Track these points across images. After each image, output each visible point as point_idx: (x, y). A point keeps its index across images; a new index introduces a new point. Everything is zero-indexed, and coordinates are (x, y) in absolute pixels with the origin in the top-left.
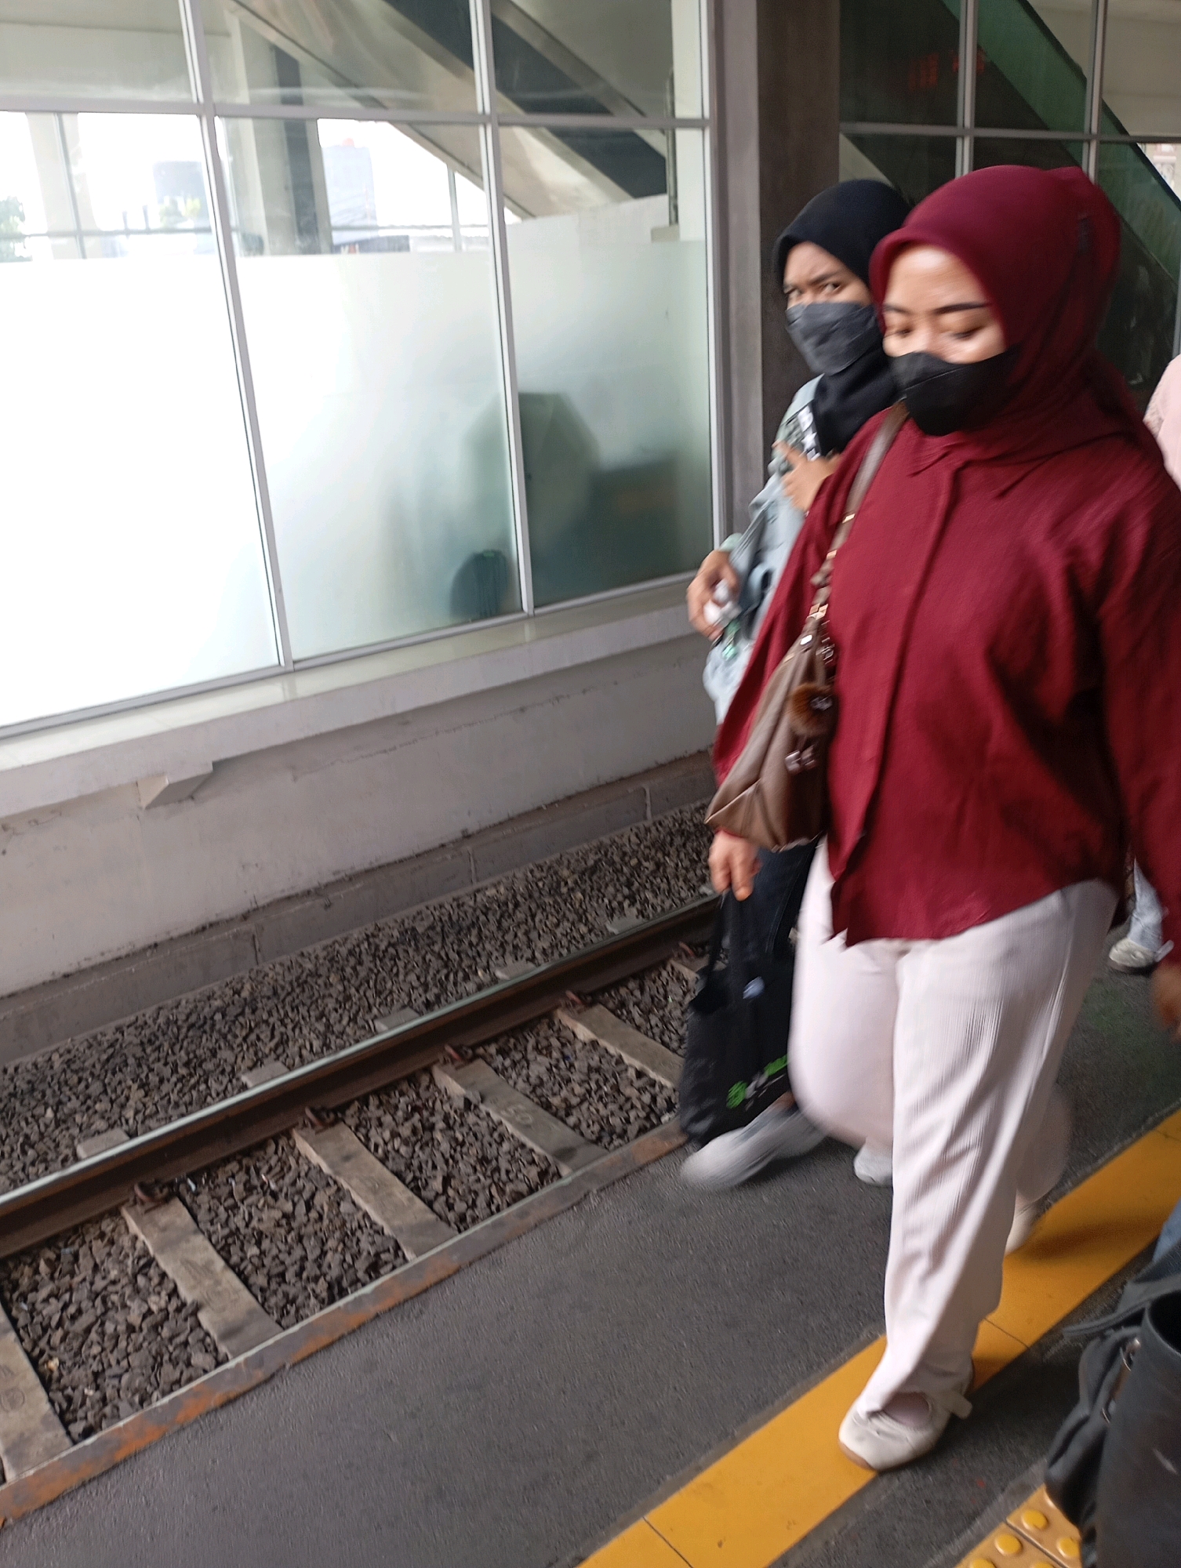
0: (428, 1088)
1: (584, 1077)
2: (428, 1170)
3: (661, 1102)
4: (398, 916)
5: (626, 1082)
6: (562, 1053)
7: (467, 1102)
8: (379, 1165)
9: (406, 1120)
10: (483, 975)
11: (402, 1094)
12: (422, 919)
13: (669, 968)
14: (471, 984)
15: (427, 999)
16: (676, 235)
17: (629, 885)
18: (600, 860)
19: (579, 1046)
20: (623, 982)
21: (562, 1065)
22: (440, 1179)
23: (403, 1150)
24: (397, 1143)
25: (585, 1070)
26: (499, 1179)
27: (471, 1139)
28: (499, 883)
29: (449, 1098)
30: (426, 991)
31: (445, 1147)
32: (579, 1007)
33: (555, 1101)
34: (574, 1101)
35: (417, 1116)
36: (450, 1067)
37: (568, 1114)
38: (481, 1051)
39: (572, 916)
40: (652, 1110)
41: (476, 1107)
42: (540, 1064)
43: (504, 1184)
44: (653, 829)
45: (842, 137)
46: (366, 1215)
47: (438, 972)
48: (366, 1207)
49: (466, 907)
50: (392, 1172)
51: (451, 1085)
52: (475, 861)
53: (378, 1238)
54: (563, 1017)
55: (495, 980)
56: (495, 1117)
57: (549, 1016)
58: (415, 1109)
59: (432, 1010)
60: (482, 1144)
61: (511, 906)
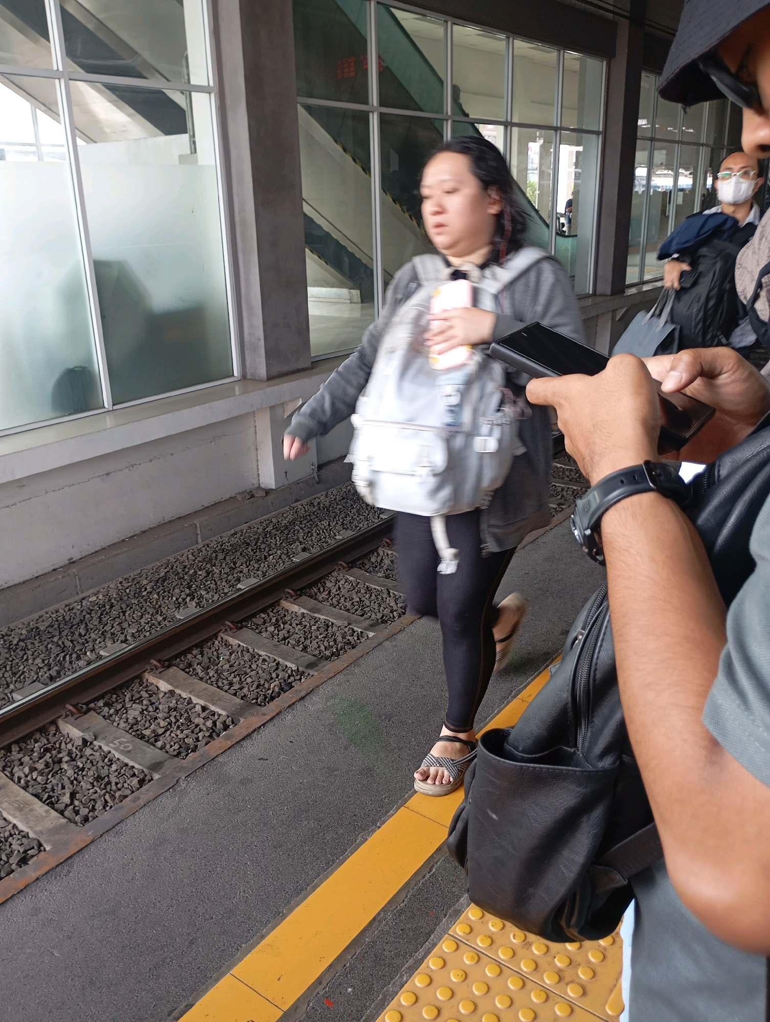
0: (55, 734)
1: (165, 715)
2: (58, 790)
3: (219, 725)
4: (25, 620)
5: (194, 715)
6: (150, 701)
7: (85, 742)
8: (23, 791)
9: (40, 758)
10: (91, 655)
11: (36, 741)
12: (43, 621)
13: (219, 639)
14: (82, 662)
15: (50, 674)
16: (195, 161)
17: (189, 587)
18: (168, 572)
19: (161, 695)
20: (189, 650)
21: (150, 709)
22: (68, 795)
23: (39, 779)
24: (35, 775)
25: (166, 710)
26: (111, 790)
27: (88, 765)
28: (98, 592)
29: (71, 740)
30: (49, 670)
31: (70, 773)
32: (160, 670)
33: (147, 733)
34: (161, 731)
35: (48, 755)
36: (70, 719)
37: (156, 741)
38: (92, 705)
39: (151, 611)
40: (214, 731)
41: (91, 743)
42: (135, 710)
43: (115, 792)
44: (203, 549)
45: (299, 106)
46: (15, 826)
47: (58, 655)
48: (14, 821)
49: (75, 611)
50: (33, 795)
51: (72, 731)
52: (80, 579)
53: (25, 841)
54: (150, 678)
55: (100, 657)
56: (105, 748)
57: (139, 677)
58: (47, 750)
59: (55, 682)
60: (97, 767)
61: (107, 607)
